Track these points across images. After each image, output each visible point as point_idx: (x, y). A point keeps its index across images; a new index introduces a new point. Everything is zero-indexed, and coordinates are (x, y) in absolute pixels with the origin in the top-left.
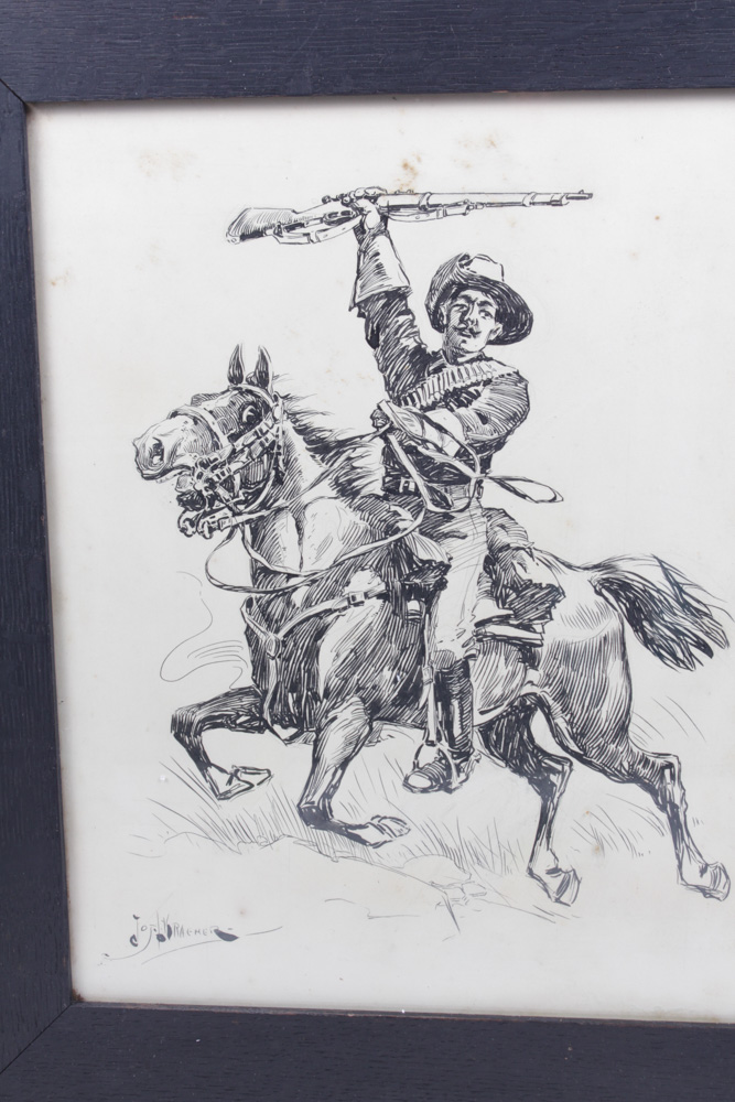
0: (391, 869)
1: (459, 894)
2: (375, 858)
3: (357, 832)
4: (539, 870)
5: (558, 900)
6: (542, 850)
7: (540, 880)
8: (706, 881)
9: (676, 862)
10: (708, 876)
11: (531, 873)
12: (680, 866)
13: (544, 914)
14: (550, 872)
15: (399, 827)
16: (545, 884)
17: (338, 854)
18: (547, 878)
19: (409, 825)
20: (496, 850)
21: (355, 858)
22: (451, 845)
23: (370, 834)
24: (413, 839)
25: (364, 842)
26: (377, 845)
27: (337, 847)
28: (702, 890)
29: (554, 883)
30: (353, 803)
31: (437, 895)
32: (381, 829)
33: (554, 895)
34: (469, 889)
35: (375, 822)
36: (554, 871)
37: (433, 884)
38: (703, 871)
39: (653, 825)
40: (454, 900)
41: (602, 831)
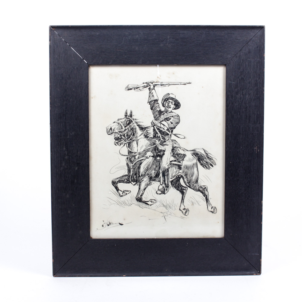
0: (153, 210)
1: (166, 214)
2: (150, 208)
3: (147, 202)
4: (182, 209)
5: (185, 215)
6: (182, 205)
7: (182, 211)
8: (212, 210)
9: (207, 207)
10: (213, 209)
11: (180, 210)
12: (208, 207)
13: (182, 218)
14: (183, 209)
15: (155, 201)
16: (182, 212)
17: (143, 207)
18: (183, 211)
19: (157, 201)
20: (173, 205)
21: (146, 208)
22: (165, 204)
23: (150, 203)
24: (158, 204)
25: (148, 204)
26: (151, 205)
27: (143, 206)
28: (212, 212)
29: (184, 211)
30: (146, 197)
31: (162, 215)
32: (152, 202)
33: (184, 214)
34: (168, 213)
35: (151, 200)
36: (184, 209)
37: (161, 212)
38: (212, 208)
39: (203, 199)
40: (166, 215)
41: (193, 201)
